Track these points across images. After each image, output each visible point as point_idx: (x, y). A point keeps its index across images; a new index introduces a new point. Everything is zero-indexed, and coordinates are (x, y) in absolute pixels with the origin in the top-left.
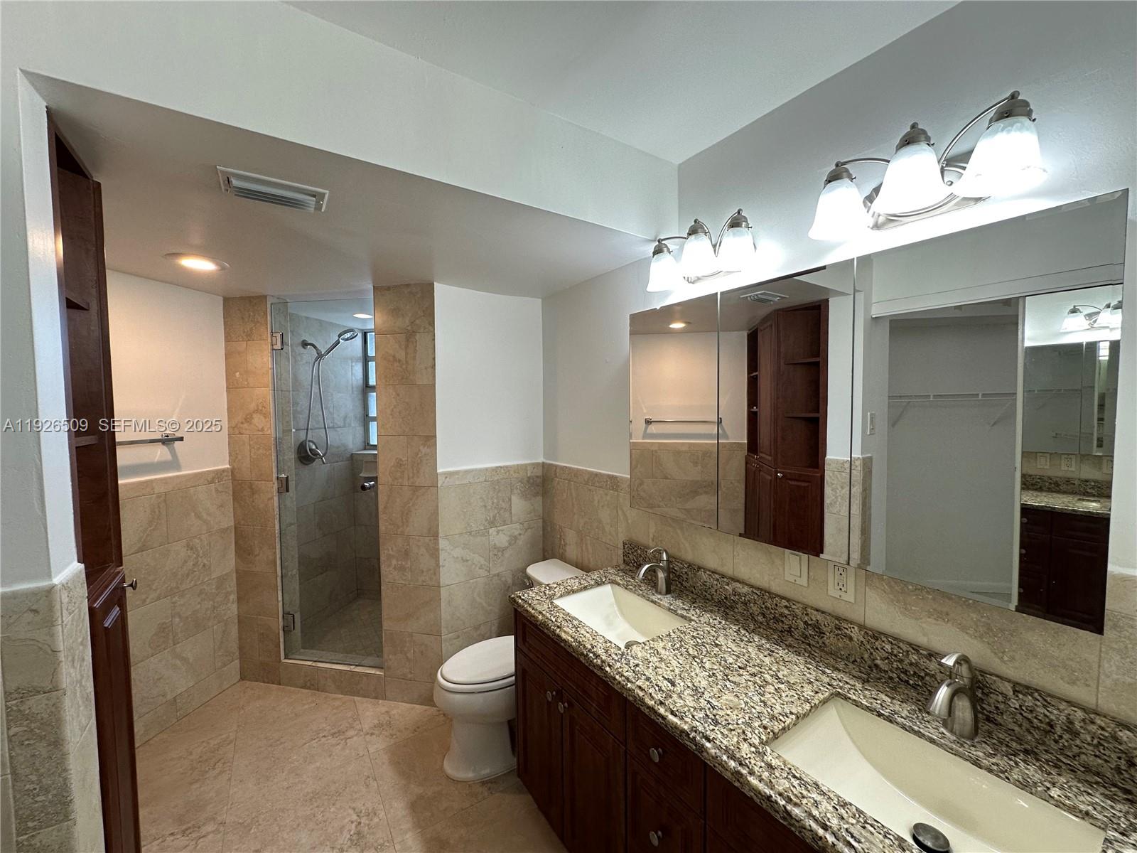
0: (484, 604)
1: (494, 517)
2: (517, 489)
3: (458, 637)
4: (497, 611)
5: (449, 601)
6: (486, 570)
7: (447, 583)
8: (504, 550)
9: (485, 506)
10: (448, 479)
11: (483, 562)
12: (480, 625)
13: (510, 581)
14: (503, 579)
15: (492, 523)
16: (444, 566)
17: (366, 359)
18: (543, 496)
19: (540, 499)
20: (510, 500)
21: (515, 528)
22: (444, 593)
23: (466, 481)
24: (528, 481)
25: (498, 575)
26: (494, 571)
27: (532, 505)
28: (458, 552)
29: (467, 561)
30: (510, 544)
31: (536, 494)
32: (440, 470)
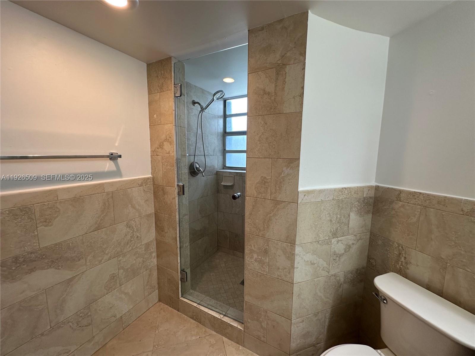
0: (323, 297)
1: (337, 229)
2: (355, 207)
3: (303, 321)
4: (331, 301)
5: (299, 295)
6: (326, 271)
7: (299, 281)
8: (340, 256)
9: (331, 221)
10: (306, 197)
11: (325, 265)
12: (318, 313)
13: (342, 280)
14: (338, 278)
15: (335, 235)
16: (297, 268)
17: (225, 116)
18: (373, 214)
19: (370, 216)
20: (349, 216)
21: (350, 239)
22: (296, 289)
23: (319, 200)
24: (363, 201)
25: (335, 275)
26: (332, 272)
27: (364, 221)
28: (309, 257)
29: (314, 264)
30: (345, 251)
31: (368, 212)
32: (300, 189)
